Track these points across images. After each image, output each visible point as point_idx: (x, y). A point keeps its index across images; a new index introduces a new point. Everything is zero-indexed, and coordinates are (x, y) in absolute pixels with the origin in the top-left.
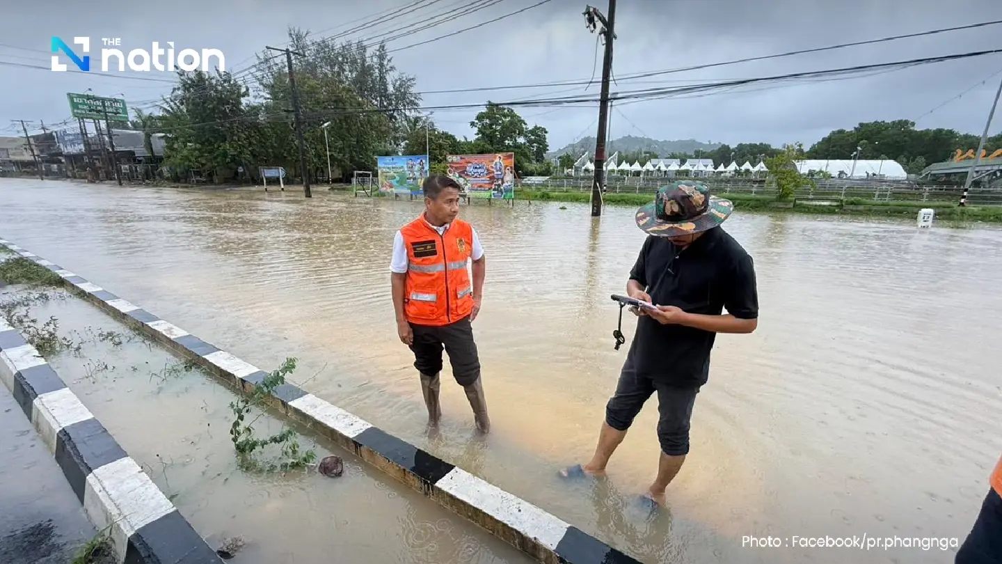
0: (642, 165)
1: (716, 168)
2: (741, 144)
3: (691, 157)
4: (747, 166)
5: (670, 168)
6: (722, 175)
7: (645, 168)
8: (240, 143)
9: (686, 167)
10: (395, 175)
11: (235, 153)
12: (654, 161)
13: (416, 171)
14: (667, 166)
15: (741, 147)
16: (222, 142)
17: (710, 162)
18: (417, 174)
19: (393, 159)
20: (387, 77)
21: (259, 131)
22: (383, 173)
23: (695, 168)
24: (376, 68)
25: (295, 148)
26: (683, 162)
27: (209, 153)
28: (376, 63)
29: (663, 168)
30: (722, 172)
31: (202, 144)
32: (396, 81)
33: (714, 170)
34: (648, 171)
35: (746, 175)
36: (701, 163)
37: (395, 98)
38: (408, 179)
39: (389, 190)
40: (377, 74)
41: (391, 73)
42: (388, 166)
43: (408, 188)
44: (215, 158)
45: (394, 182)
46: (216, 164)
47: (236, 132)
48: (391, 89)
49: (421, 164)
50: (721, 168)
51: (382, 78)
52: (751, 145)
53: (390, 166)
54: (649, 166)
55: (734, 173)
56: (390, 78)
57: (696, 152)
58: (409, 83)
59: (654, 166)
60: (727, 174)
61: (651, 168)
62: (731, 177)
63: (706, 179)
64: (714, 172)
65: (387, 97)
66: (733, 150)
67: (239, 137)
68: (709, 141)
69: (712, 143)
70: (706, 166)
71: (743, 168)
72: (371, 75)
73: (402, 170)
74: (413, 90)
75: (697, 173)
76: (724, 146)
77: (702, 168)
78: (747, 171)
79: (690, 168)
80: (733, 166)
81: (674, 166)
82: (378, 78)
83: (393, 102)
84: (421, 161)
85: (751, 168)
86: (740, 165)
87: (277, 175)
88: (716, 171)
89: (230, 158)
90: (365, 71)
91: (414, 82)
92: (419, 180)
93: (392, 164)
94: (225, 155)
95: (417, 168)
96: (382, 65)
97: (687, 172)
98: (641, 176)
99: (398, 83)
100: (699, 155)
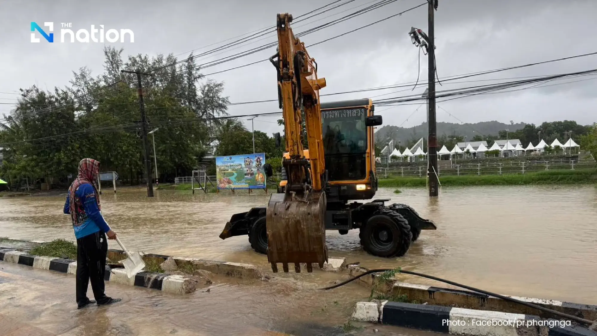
0: (450, 148)
1: (525, 147)
2: (546, 123)
3: (496, 139)
4: (556, 143)
5: (479, 150)
6: (533, 153)
7: (453, 151)
8: (73, 152)
9: (495, 147)
10: (234, 172)
11: (69, 161)
12: (461, 144)
13: (254, 168)
14: (476, 148)
15: (545, 126)
16: (57, 152)
17: (518, 142)
18: (255, 170)
19: (231, 158)
20: (196, 84)
21: (89, 140)
22: (221, 170)
23: (505, 149)
24: (185, 77)
25: (122, 153)
26: (490, 144)
27: (44, 162)
28: (185, 73)
29: (472, 150)
30: (532, 151)
31: (38, 155)
32: (205, 87)
33: (523, 149)
34: (457, 154)
35: (557, 152)
36: (508, 142)
37: (204, 102)
38: (246, 175)
39: (227, 186)
40: (186, 82)
41: (199, 80)
42: (226, 164)
43: (246, 183)
44: (49, 167)
45: (232, 178)
46: (49, 173)
47: (70, 142)
48: (199, 94)
49: (258, 161)
50: (530, 147)
51: (191, 84)
52: (554, 123)
53: (229, 164)
54: (457, 149)
55: (543, 151)
56: (199, 85)
57: (500, 133)
58: (216, 88)
59: (462, 149)
60: (537, 152)
61: (460, 151)
62: (541, 154)
63: (516, 158)
64: (523, 151)
65: (196, 102)
66: (538, 130)
67: (73, 147)
68: (511, 121)
69: (515, 123)
70: (515, 146)
71: (553, 145)
72: (181, 83)
73: (239, 167)
74: (222, 95)
75: (506, 153)
76: (528, 126)
77: (511, 148)
78: (557, 147)
79: (499, 148)
80: (542, 144)
81: (482, 147)
82: (187, 86)
83: (202, 106)
84: (259, 158)
85: (561, 145)
86: (549, 142)
87: (111, 178)
88: (525, 150)
89: (64, 166)
90: (175, 79)
91: (222, 87)
92: (257, 175)
93: (229, 162)
94: (59, 163)
95: (254, 164)
96: (190, 74)
97: (497, 153)
98: (450, 159)
99: (207, 88)
100: (504, 136)
